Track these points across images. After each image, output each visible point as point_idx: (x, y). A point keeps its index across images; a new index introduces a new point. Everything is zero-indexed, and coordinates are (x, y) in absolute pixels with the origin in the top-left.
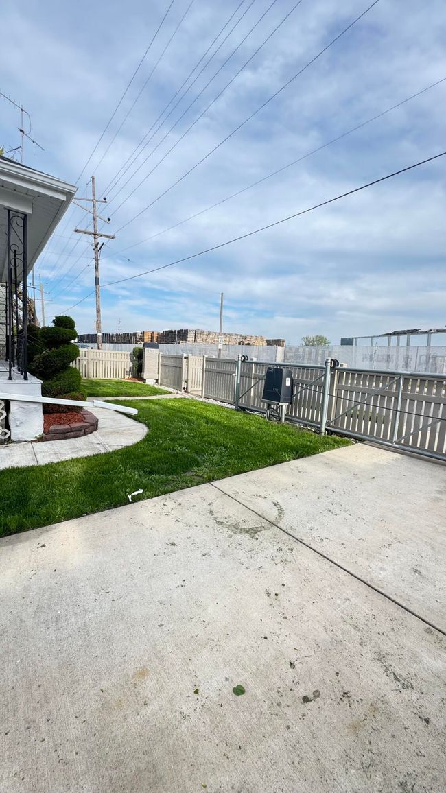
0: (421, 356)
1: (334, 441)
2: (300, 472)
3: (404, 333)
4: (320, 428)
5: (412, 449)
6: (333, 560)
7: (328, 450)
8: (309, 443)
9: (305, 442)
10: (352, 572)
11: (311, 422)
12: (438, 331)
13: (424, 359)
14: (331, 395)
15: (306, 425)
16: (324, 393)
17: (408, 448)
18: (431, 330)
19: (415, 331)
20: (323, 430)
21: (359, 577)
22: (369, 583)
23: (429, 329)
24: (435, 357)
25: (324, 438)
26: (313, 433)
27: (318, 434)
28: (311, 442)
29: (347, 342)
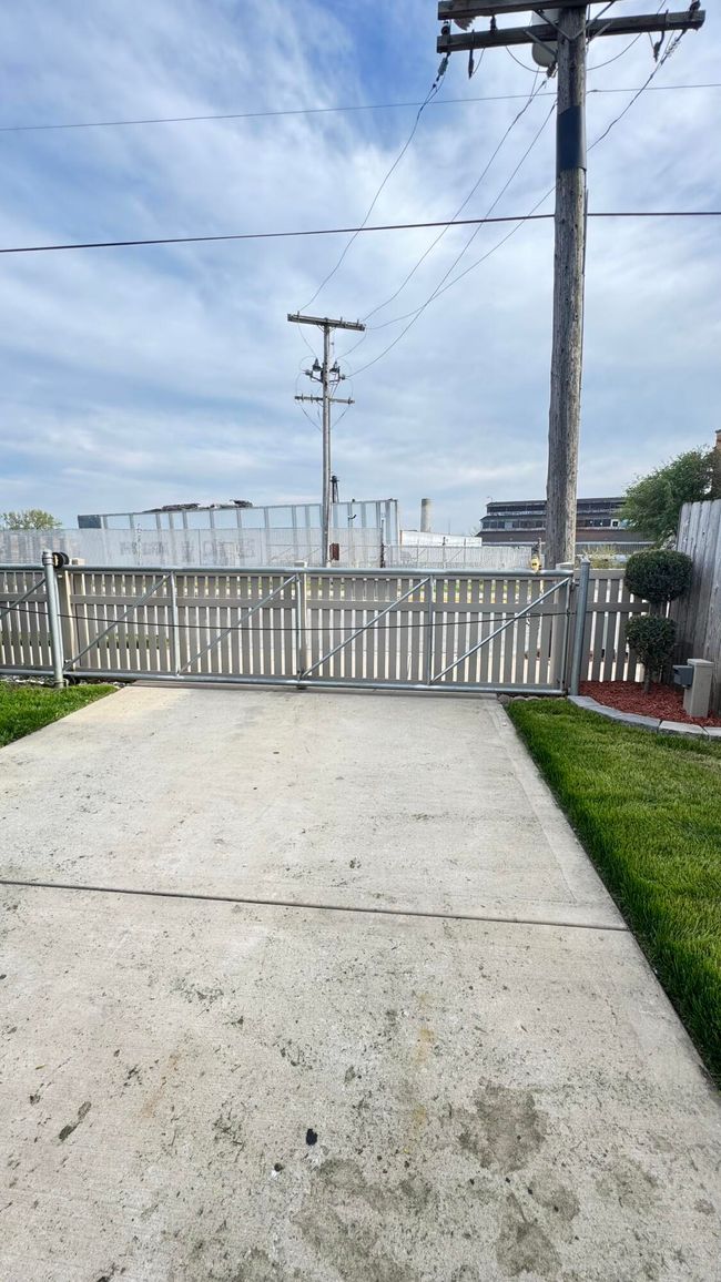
0: (205, 543)
1: (84, 692)
2: (20, 764)
3: (178, 508)
4: (53, 677)
5: (202, 678)
6: (96, 886)
7: (73, 710)
8: (34, 708)
9: (26, 709)
10: (129, 889)
11: (36, 669)
12: (223, 507)
13: (209, 546)
14: (64, 616)
15: (27, 677)
16: (50, 614)
17: (197, 678)
18: (213, 506)
19: (192, 507)
20: (60, 678)
21: (140, 889)
22: (156, 891)
23: (211, 503)
24: (222, 545)
25: (64, 691)
26: (41, 689)
27: (53, 687)
28: (38, 705)
29: (88, 522)
